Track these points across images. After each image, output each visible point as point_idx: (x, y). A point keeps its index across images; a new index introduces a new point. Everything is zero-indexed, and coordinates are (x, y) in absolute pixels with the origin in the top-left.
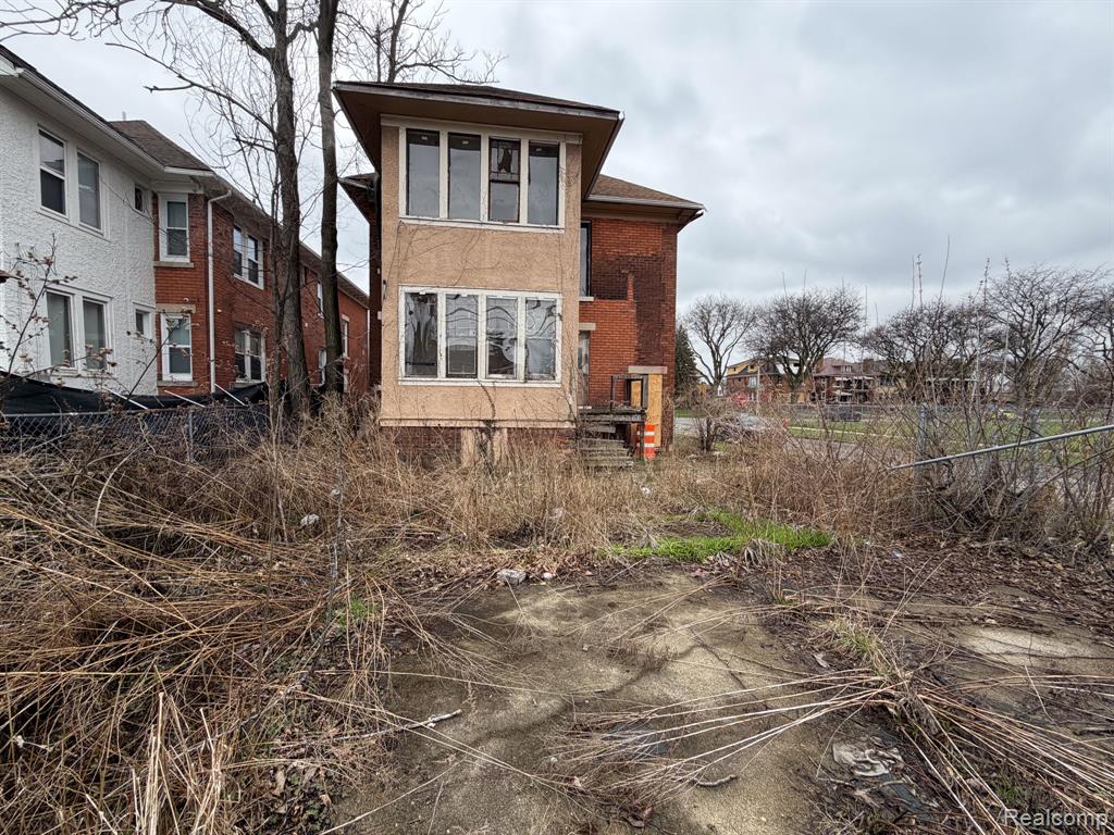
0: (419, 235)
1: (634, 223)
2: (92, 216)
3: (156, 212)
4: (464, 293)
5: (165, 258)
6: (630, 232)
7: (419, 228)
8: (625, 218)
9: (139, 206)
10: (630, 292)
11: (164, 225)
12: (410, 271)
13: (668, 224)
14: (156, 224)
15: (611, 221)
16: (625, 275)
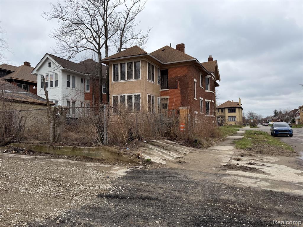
0: (115, 85)
1: (179, 67)
2: (74, 86)
3: (85, 82)
4: (123, 95)
5: (86, 91)
6: (178, 70)
7: (115, 83)
8: (176, 66)
9: (82, 82)
10: (179, 86)
11: (86, 84)
12: (114, 92)
13: (189, 65)
14: (85, 85)
15: (173, 68)
16: (177, 82)
